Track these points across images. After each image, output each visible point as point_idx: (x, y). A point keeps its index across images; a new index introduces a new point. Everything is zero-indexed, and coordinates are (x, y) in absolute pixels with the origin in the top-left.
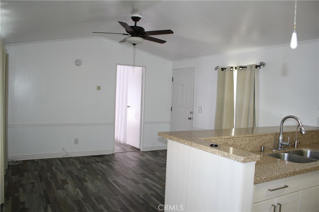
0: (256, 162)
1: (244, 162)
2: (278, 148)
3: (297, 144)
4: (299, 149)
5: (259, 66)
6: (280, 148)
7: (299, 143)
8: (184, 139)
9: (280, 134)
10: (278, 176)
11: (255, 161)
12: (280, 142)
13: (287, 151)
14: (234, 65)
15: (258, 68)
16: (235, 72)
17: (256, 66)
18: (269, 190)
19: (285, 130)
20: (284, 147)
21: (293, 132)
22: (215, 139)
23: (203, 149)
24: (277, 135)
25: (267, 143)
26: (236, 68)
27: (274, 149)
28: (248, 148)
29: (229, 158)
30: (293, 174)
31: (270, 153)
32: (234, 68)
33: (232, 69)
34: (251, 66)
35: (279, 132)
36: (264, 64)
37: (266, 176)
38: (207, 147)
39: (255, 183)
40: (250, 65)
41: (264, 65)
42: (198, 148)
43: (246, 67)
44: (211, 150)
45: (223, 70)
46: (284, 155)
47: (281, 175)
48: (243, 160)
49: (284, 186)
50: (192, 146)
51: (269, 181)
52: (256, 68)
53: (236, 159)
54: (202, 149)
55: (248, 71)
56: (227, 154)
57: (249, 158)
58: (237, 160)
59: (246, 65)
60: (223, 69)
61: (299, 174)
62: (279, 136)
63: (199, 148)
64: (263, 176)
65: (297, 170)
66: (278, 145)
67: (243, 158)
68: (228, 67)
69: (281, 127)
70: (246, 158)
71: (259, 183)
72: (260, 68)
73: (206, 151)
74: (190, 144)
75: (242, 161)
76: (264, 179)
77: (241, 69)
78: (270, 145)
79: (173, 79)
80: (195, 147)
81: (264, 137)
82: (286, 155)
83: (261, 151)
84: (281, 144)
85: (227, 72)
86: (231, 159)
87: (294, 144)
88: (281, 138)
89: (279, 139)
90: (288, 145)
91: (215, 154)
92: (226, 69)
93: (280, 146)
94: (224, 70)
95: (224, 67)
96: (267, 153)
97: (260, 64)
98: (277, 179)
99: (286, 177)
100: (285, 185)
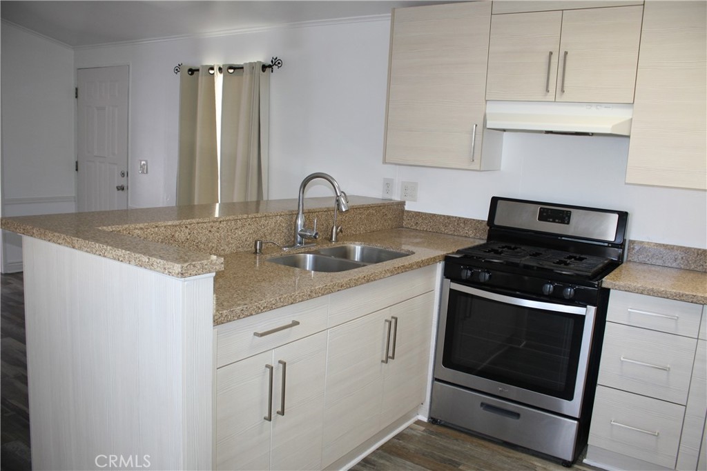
0: (214, 274)
1: (182, 275)
2: (294, 245)
3: (337, 234)
4: (340, 244)
5: (270, 66)
6: (300, 243)
7: (341, 231)
8: (55, 232)
9: (298, 214)
10: (273, 302)
11: (210, 272)
12: (299, 230)
13: (313, 249)
14: (217, 62)
15: (268, 70)
16: (219, 79)
17: (264, 67)
18: (256, 334)
19: (309, 206)
20: (309, 240)
21: (328, 208)
22: (141, 228)
23: (97, 252)
24: (293, 215)
25: (270, 234)
26: (220, 69)
27: (285, 247)
28: (226, 247)
29: (151, 269)
30: (309, 295)
31: (276, 255)
32: (216, 69)
33: (211, 72)
34: (252, 66)
35: (297, 209)
36: (279, 63)
37: (245, 304)
38: (105, 247)
39: (217, 322)
40: (250, 63)
41: (279, 65)
42: (87, 251)
43: (242, 68)
44: (114, 253)
45: (192, 74)
46: (305, 258)
47: (280, 299)
48: (180, 270)
49: (291, 323)
50: (74, 247)
51: (252, 315)
52: (264, 71)
53: (165, 269)
54: (94, 251)
55: (246, 76)
56: (147, 260)
57: (194, 266)
58: (167, 271)
59: (242, 63)
60: (192, 71)
61: (323, 295)
62: (297, 218)
63: (89, 250)
64: (239, 305)
65: (317, 288)
66: (295, 237)
67: (179, 266)
68: (203, 66)
69: (300, 200)
70: (185, 265)
71: (228, 321)
72: (272, 71)
73: (105, 256)
74: (69, 243)
75: (178, 274)
76: (239, 311)
77: (231, 71)
78: (279, 239)
79: (77, 93)
80: (80, 248)
81: (263, 221)
82: (309, 257)
83: (256, 253)
84: (300, 235)
85: (202, 79)
86: (154, 270)
87: (330, 233)
88: (300, 222)
89: (296, 223)
90: (315, 237)
91: (122, 261)
92: (198, 70)
93: (299, 239)
94: (195, 72)
95: (194, 66)
96: (268, 257)
97: (272, 62)
98: (272, 309)
99: (292, 303)
100: (293, 321)
